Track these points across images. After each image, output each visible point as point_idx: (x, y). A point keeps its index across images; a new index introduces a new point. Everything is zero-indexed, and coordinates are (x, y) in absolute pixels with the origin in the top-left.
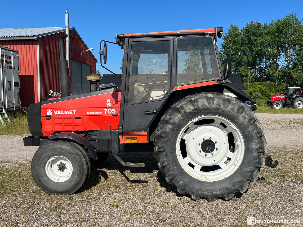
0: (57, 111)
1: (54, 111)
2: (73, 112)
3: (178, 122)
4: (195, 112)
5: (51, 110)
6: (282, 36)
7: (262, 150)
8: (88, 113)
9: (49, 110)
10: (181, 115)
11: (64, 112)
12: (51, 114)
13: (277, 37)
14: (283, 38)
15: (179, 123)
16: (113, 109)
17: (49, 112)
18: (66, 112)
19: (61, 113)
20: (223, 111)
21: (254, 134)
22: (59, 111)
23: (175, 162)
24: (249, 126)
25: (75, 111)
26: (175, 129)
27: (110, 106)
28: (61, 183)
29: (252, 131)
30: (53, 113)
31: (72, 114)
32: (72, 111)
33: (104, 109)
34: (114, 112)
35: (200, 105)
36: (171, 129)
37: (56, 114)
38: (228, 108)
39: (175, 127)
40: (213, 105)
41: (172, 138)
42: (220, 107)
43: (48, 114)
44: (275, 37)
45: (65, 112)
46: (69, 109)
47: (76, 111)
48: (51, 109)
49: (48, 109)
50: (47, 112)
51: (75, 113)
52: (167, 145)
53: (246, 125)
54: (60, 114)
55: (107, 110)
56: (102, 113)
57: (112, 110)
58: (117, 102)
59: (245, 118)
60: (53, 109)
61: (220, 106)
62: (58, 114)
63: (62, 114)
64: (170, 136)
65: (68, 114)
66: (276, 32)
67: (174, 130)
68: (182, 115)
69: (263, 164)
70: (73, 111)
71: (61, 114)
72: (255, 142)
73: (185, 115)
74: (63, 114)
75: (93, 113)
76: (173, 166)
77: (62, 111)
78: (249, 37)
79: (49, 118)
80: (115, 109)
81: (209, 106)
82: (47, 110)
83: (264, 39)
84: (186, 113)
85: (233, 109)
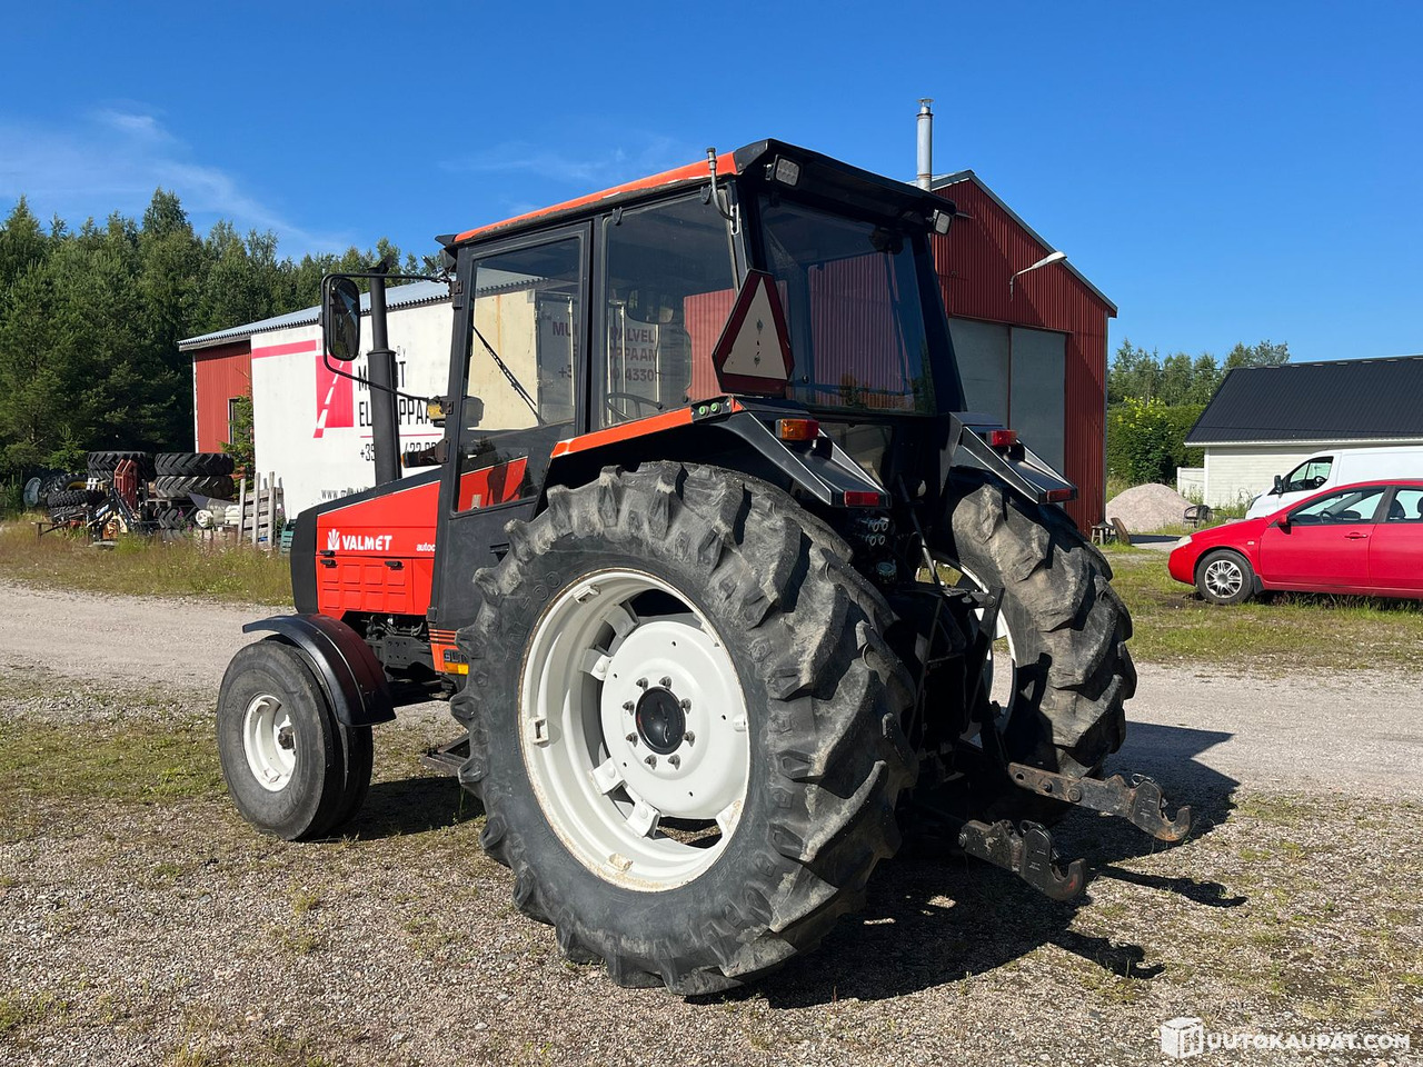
0: (350, 537)
1: (344, 538)
2: (383, 545)
3: (512, 594)
4: (562, 552)
5: (338, 534)
7: (801, 768)
8: (420, 548)
9: (334, 531)
10: (518, 565)
11: (363, 542)
12: (337, 547)
15: (516, 601)
18: (370, 543)
19: (357, 546)
20: (653, 552)
21: (766, 680)
22: (354, 538)
23: (509, 772)
24: (750, 634)
25: (388, 538)
26: (506, 625)
29: (759, 660)
31: (381, 548)
32: (381, 537)
35: (575, 520)
36: (489, 626)
37: (346, 546)
38: (670, 539)
39: (501, 615)
40: (616, 525)
41: (499, 666)
42: (640, 535)
43: (330, 548)
45: (367, 538)
46: (373, 531)
47: (390, 537)
48: (337, 528)
49: (330, 528)
50: (329, 541)
51: (387, 548)
52: (482, 695)
53: (738, 626)
59: (730, 592)
60: (346, 530)
61: (638, 528)
62: (350, 549)
63: (361, 548)
64: (490, 656)
65: (372, 548)
67: (504, 630)
68: (521, 564)
69: (806, 847)
70: (386, 537)
71: (358, 550)
72: (775, 719)
73: (531, 565)
74: (363, 548)
76: (503, 788)
77: (360, 538)
79: (331, 561)
81: (602, 529)
82: (330, 535)
84: (531, 554)
85: (684, 543)
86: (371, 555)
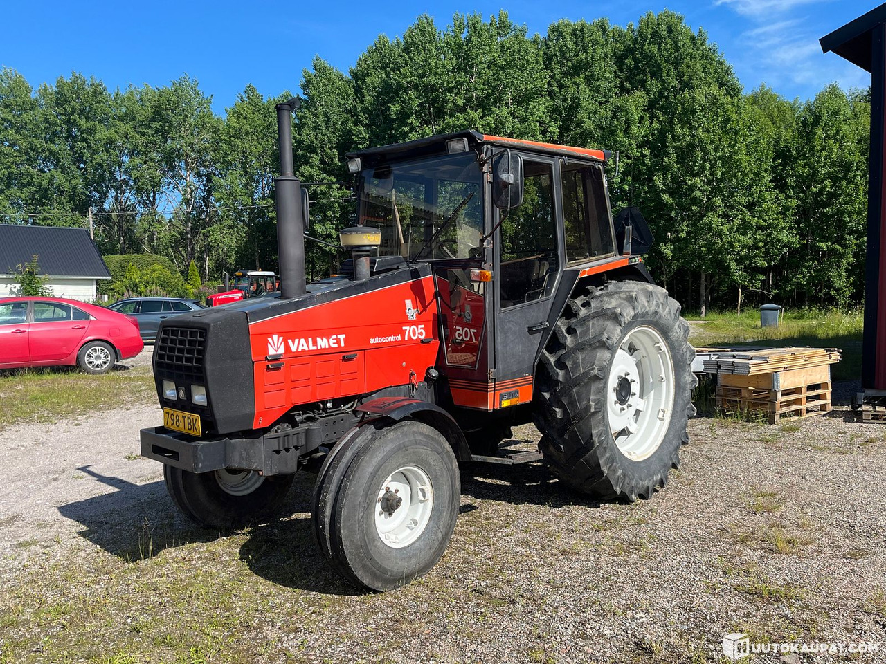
0: (297, 341)
1: (290, 341)
2: (338, 341)
5: (281, 339)
6: (169, 133)
8: (372, 341)
9: (275, 337)
11: (315, 343)
12: (281, 350)
13: (156, 133)
14: (172, 139)
16: (420, 326)
17: (275, 347)
18: (322, 343)
19: (308, 347)
22: (303, 341)
25: (342, 337)
27: (414, 317)
28: (409, 546)
30: (287, 348)
31: (336, 346)
32: (335, 337)
33: (404, 328)
34: (421, 334)
37: (294, 349)
43: (272, 352)
44: (151, 133)
45: (319, 340)
46: (326, 332)
47: (344, 336)
48: (280, 334)
49: (270, 334)
50: (269, 345)
51: (343, 344)
54: (307, 349)
55: (408, 328)
56: (399, 338)
57: (418, 328)
58: (425, 307)
60: (287, 335)
62: (300, 350)
63: (312, 348)
65: (327, 347)
66: (153, 120)
70: (339, 336)
71: (309, 350)
74: (315, 348)
75: (382, 340)
77: (310, 340)
78: (69, 118)
79: (274, 364)
80: (423, 326)
82: (270, 340)
83: (116, 132)
86: (328, 352)
